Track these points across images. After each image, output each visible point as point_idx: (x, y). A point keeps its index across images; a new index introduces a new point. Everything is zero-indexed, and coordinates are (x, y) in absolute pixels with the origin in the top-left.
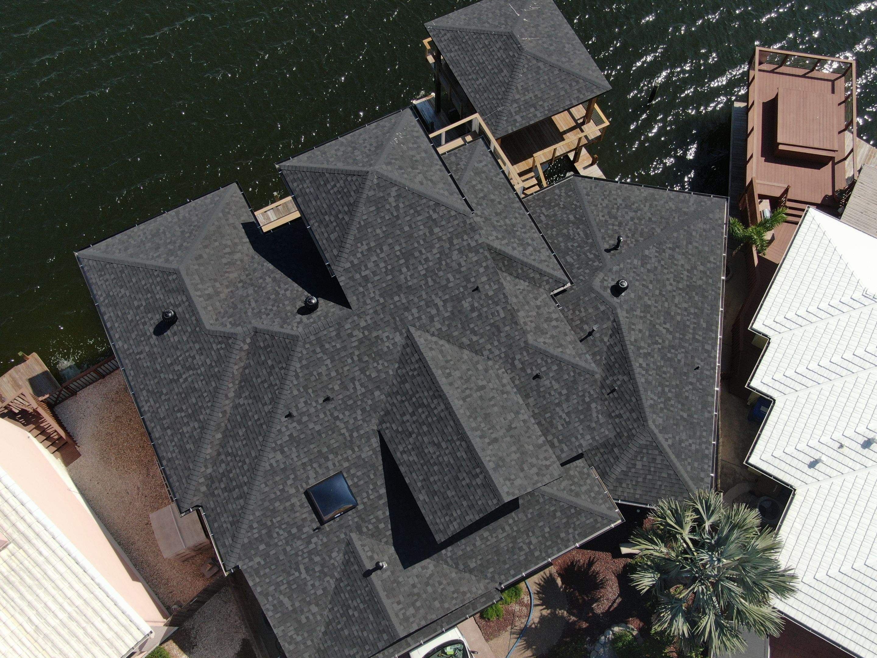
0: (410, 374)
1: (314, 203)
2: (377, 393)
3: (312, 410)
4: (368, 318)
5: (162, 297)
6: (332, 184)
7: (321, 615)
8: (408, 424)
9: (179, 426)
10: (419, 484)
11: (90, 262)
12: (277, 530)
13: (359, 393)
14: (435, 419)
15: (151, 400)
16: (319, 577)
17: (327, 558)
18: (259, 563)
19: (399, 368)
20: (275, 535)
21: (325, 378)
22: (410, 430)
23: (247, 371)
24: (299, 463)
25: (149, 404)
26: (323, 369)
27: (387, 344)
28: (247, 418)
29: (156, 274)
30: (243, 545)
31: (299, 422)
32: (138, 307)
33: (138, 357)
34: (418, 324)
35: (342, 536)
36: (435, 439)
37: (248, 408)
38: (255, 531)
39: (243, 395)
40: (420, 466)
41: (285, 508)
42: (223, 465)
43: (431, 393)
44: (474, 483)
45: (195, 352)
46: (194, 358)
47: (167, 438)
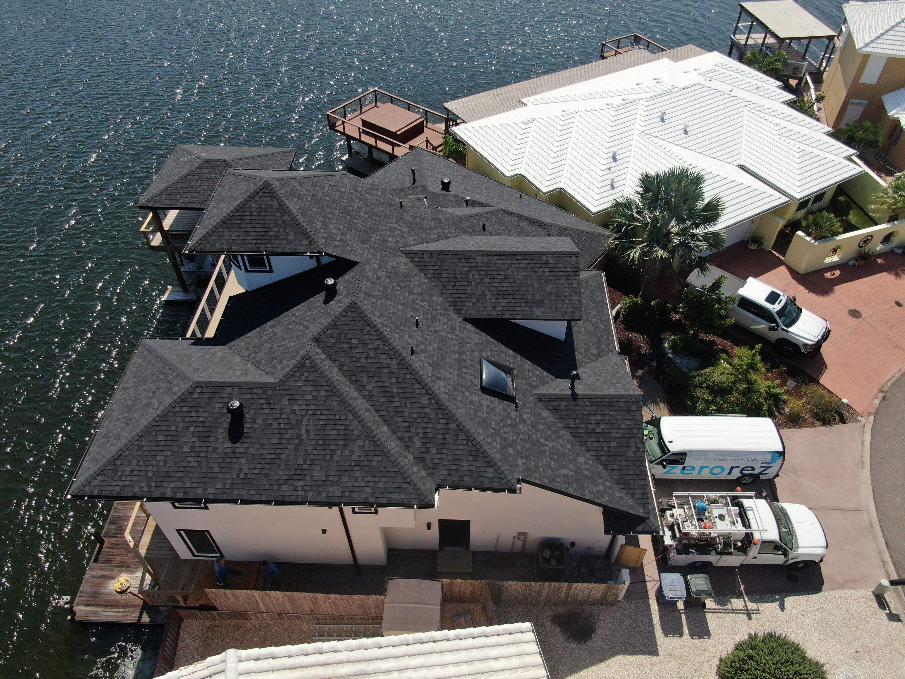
0: (437, 268)
1: (248, 238)
2: (434, 299)
3: (419, 338)
4: (374, 261)
5: (206, 415)
6: (248, 213)
7: (589, 459)
8: (475, 292)
9: (347, 463)
10: (527, 309)
11: (94, 482)
12: (502, 431)
13: (426, 307)
14: (484, 269)
15: (297, 483)
16: (557, 437)
17: (544, 421)
18: (523, 463)
19: (425, 274)
20: (506, 435)
21: (400, 314)
22: (480, 292)
23: (346, 368)
24: (456, 377)
25: (299, 488)
26: (391, 310)
27: (402, 267)
28: (388, 390)
29: (177, 409)
30: (502, 461)
31: (422, 352)
32: (193, 447)
33: (242, 476)
34: (401, 245)
35: (532, 399)
36: (500, 277)
37: (380, 384)
38: (494, 444)
39: (365, 383)
40: (513, 301)
41: (487, 413)
42: (415, 439)
43: (463, 260)
44: (551, 266)
45: (289, 407)
46: (293, 411)
47: (349, 484)
